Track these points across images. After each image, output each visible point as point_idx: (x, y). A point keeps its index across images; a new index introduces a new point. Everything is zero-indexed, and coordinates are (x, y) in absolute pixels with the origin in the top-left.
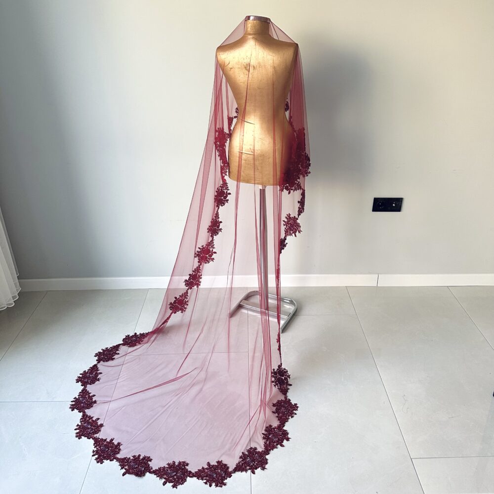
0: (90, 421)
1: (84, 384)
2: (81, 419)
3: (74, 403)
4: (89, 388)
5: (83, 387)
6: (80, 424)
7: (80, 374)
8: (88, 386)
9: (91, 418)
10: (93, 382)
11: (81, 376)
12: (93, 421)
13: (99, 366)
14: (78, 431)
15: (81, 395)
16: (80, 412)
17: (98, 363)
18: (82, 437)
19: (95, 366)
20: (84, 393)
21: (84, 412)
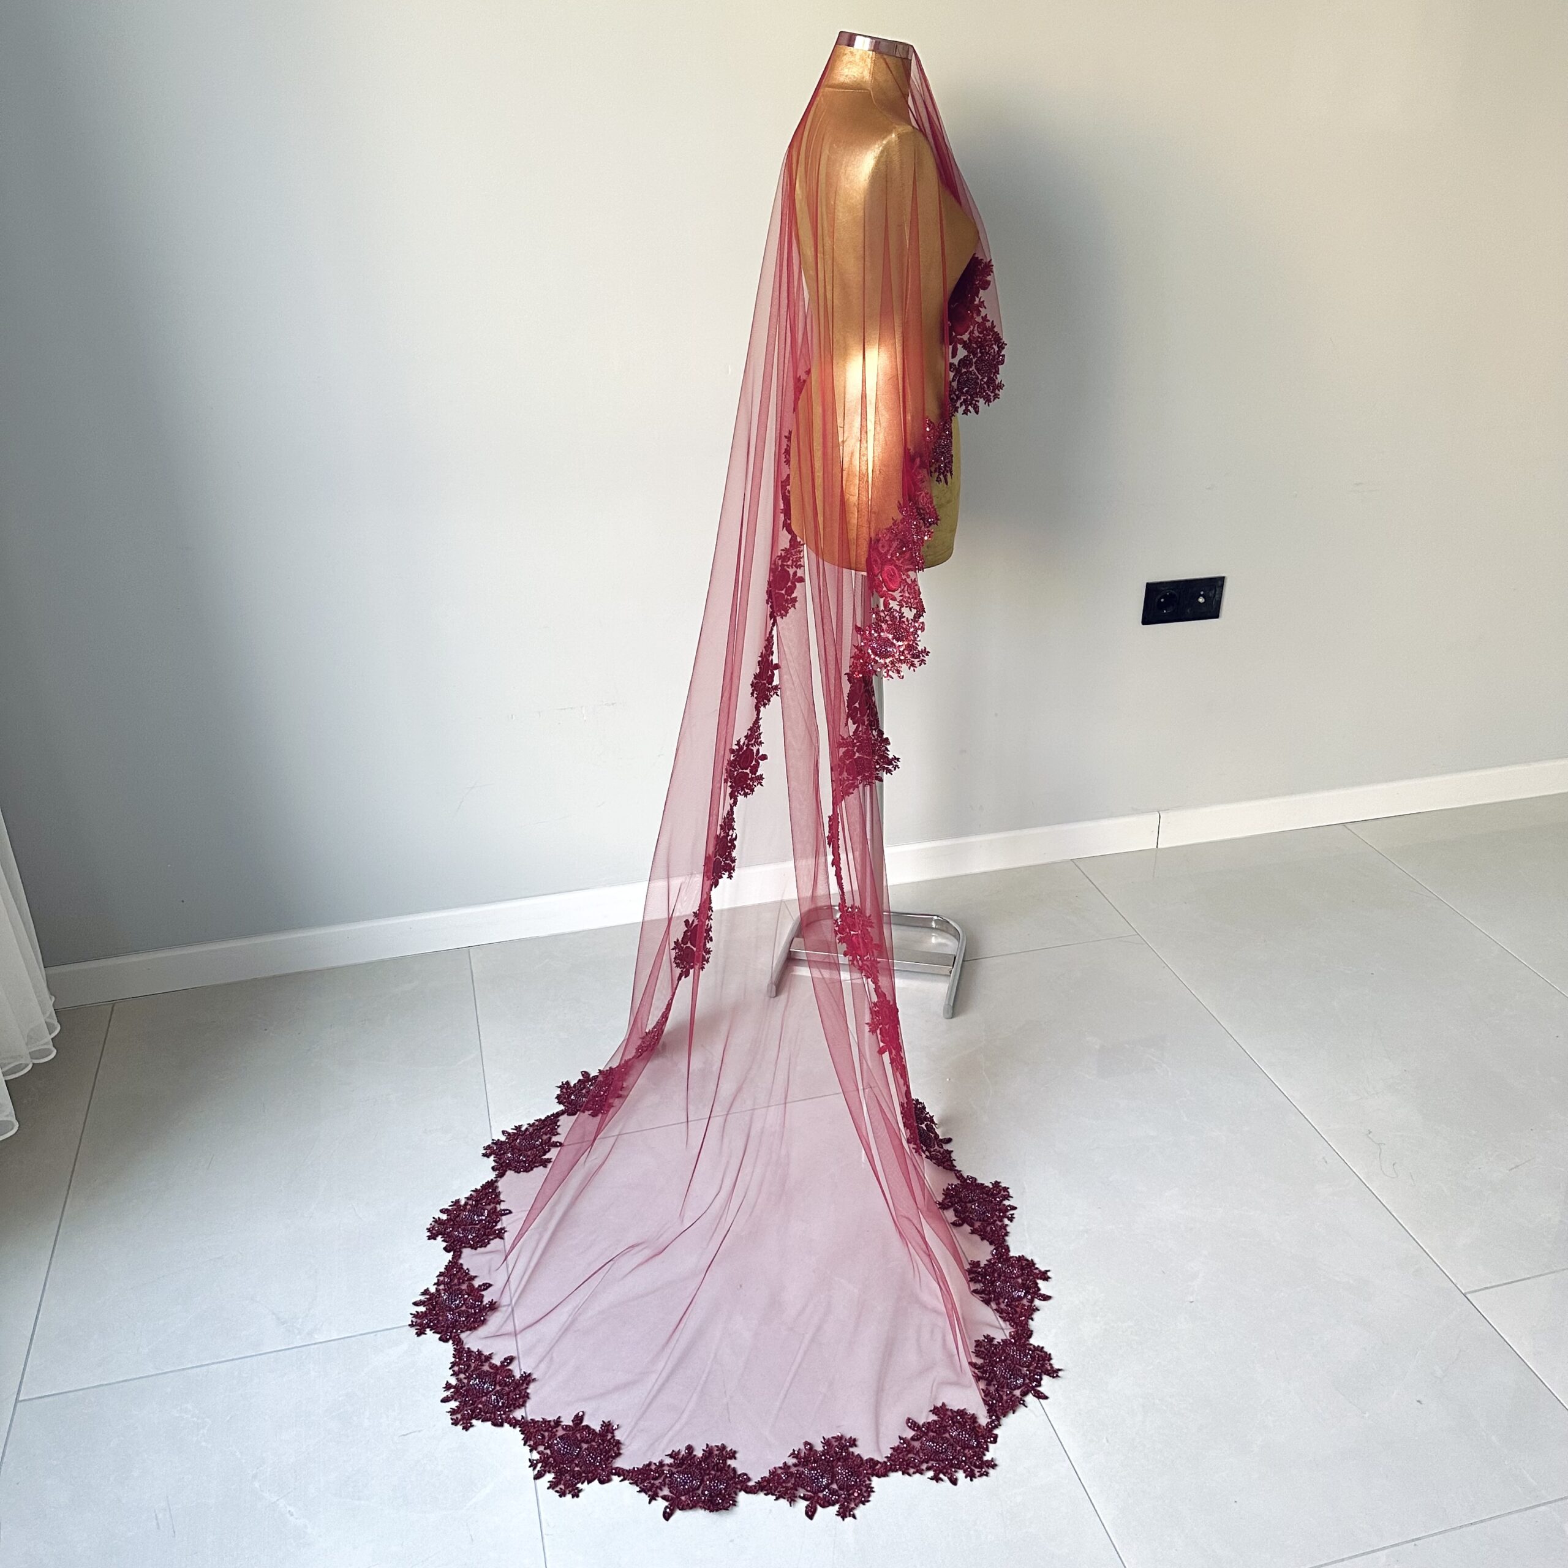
0: (486, 1368)
1: (454, 1247)
2: (454, 1364)
3: (422, 1309)
4: (470, 1259)
5: (450, 1256)
6: (453, 1381)
7: (441, 1211)
8: (467, 1252)
9: (482, 1358)
10: (480, 1242)
11: (444, 1217)
12: (492, 1366)
13: (501, 1185)
14: (454, 1404)
15: (443, 1283)
16: (446, 1341)
17: (501, 1175)
18: (474, 1422)
19: (491, 1185)
20: (454, 1275)
21: (458, 1343)
